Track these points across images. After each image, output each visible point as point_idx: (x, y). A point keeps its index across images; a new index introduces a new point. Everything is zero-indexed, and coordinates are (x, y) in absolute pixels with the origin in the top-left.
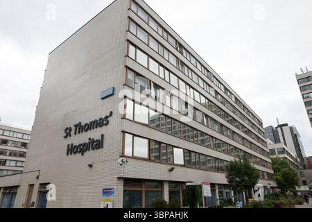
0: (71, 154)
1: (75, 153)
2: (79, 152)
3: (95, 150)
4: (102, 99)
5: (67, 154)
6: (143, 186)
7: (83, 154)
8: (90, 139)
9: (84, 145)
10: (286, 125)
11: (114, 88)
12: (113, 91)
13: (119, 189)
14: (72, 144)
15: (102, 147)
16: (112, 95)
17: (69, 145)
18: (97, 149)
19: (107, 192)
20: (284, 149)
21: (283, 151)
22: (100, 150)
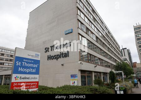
0: (50, 59)
1: (53, 59)
2: (55, 59)
3: (64, 58)
4: (66, 34)
5: (48, 60)
6: (86, 74)
7: (57, 60)
8: (60, 53)
9: (57, 55)
10: (126, 48)
11: (72, 29)
12: (72, 31)
13: (79, 75)
14: (50, 55)
15: (68, 56)
16: (72, 32)
17: (48, 56)
18: (65, 57)
19: (73, 76)
20: (126, 59)
21: (126, 60)
22: (67, 57)
